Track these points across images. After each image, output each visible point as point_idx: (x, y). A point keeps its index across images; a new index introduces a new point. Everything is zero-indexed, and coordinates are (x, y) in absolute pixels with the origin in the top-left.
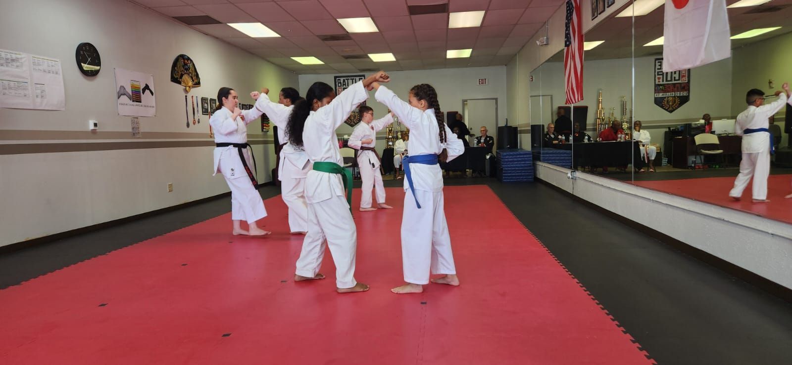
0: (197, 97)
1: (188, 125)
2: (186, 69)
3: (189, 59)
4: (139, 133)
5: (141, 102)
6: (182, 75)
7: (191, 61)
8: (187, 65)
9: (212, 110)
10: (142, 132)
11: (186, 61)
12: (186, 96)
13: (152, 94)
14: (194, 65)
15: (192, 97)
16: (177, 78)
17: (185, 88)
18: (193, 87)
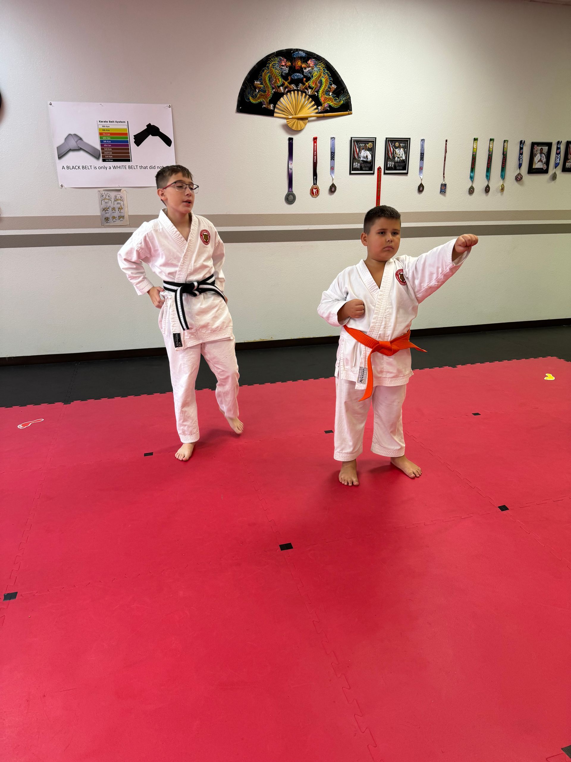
0: (333, 139)
1: (290, 199)
2: (297, 82)
3: (310, 56)
4: (121, 217)
5: (129, 160)
6: (276, 97)
7: (318, 59)
8: (301, 70)
9: (390, 164)
10: (130, 216)
11: (299, 63)
12: (291, 140)
13: (168, 141)
14: (329, 67)
15: (315, 139)
16: (261, 104)
17: (284, 121)
18: (319, 118)
